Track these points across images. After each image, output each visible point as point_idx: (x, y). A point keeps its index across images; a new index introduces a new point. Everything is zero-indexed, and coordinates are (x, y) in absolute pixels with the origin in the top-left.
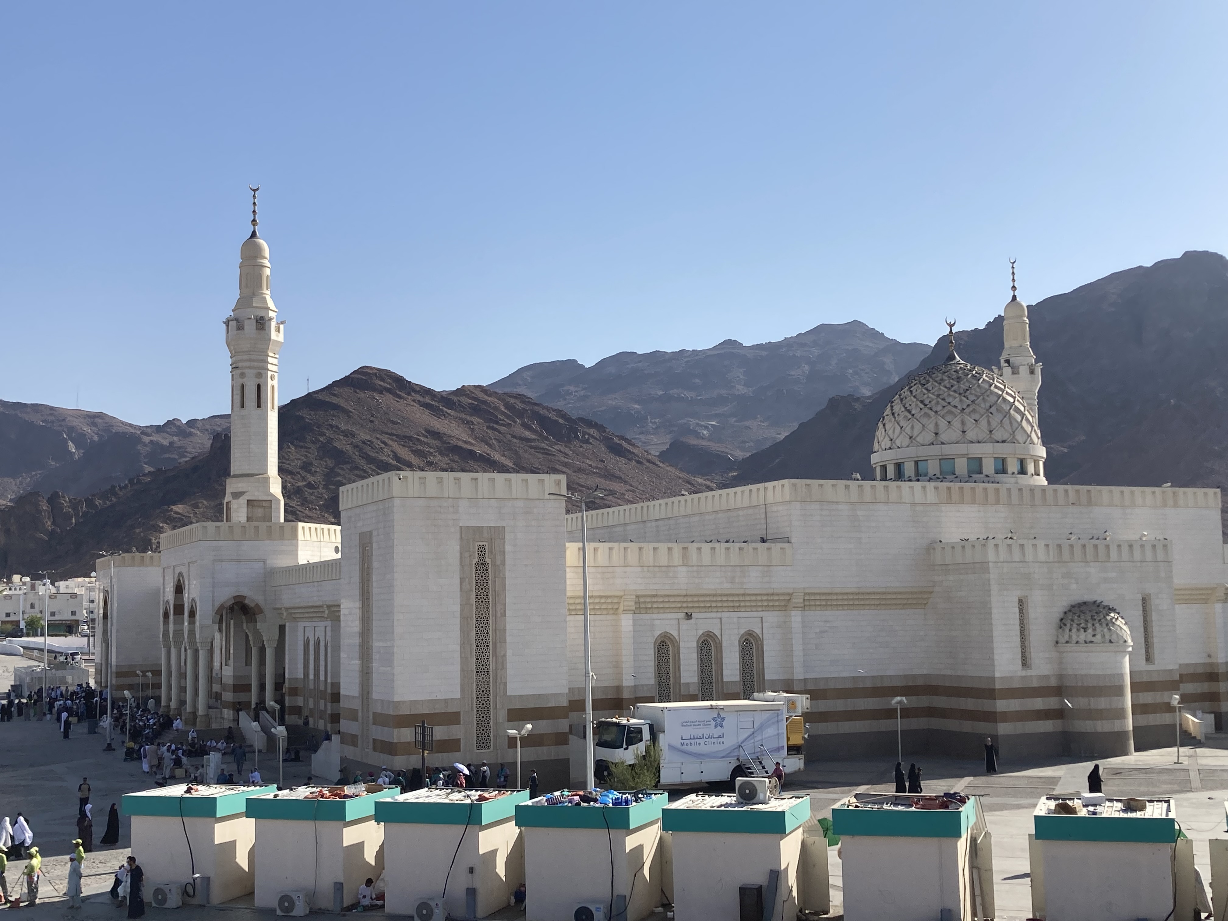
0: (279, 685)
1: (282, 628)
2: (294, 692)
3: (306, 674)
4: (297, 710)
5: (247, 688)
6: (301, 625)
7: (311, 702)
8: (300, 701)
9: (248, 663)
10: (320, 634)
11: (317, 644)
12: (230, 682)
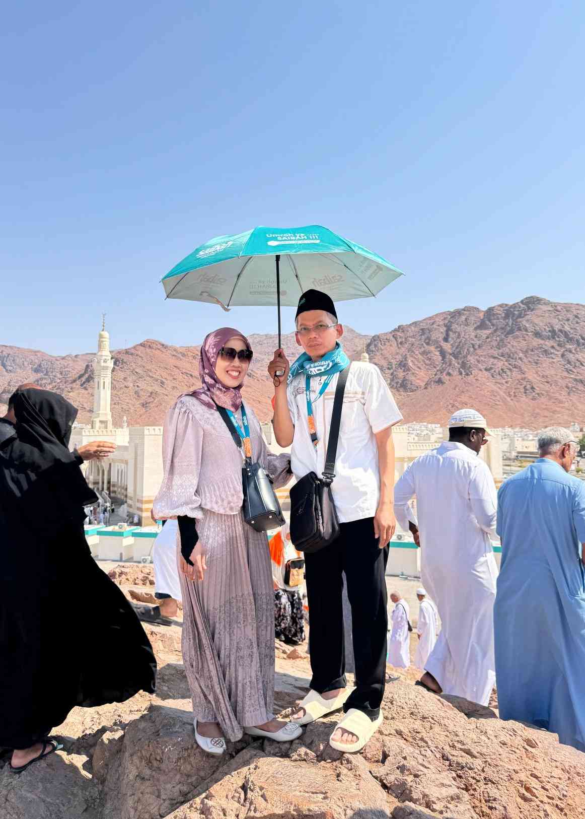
0: (109, 482)
1: (110, 464)
2: (114, 486)
3: (118, 480)
4: (115, 492)
5: (98, 483)
6: (117, 464)
7: (119, 489)
8: (116, 489)
9: (98, 474)
10: (123, 468)
11: (122, 471)
12: (92, 481)
